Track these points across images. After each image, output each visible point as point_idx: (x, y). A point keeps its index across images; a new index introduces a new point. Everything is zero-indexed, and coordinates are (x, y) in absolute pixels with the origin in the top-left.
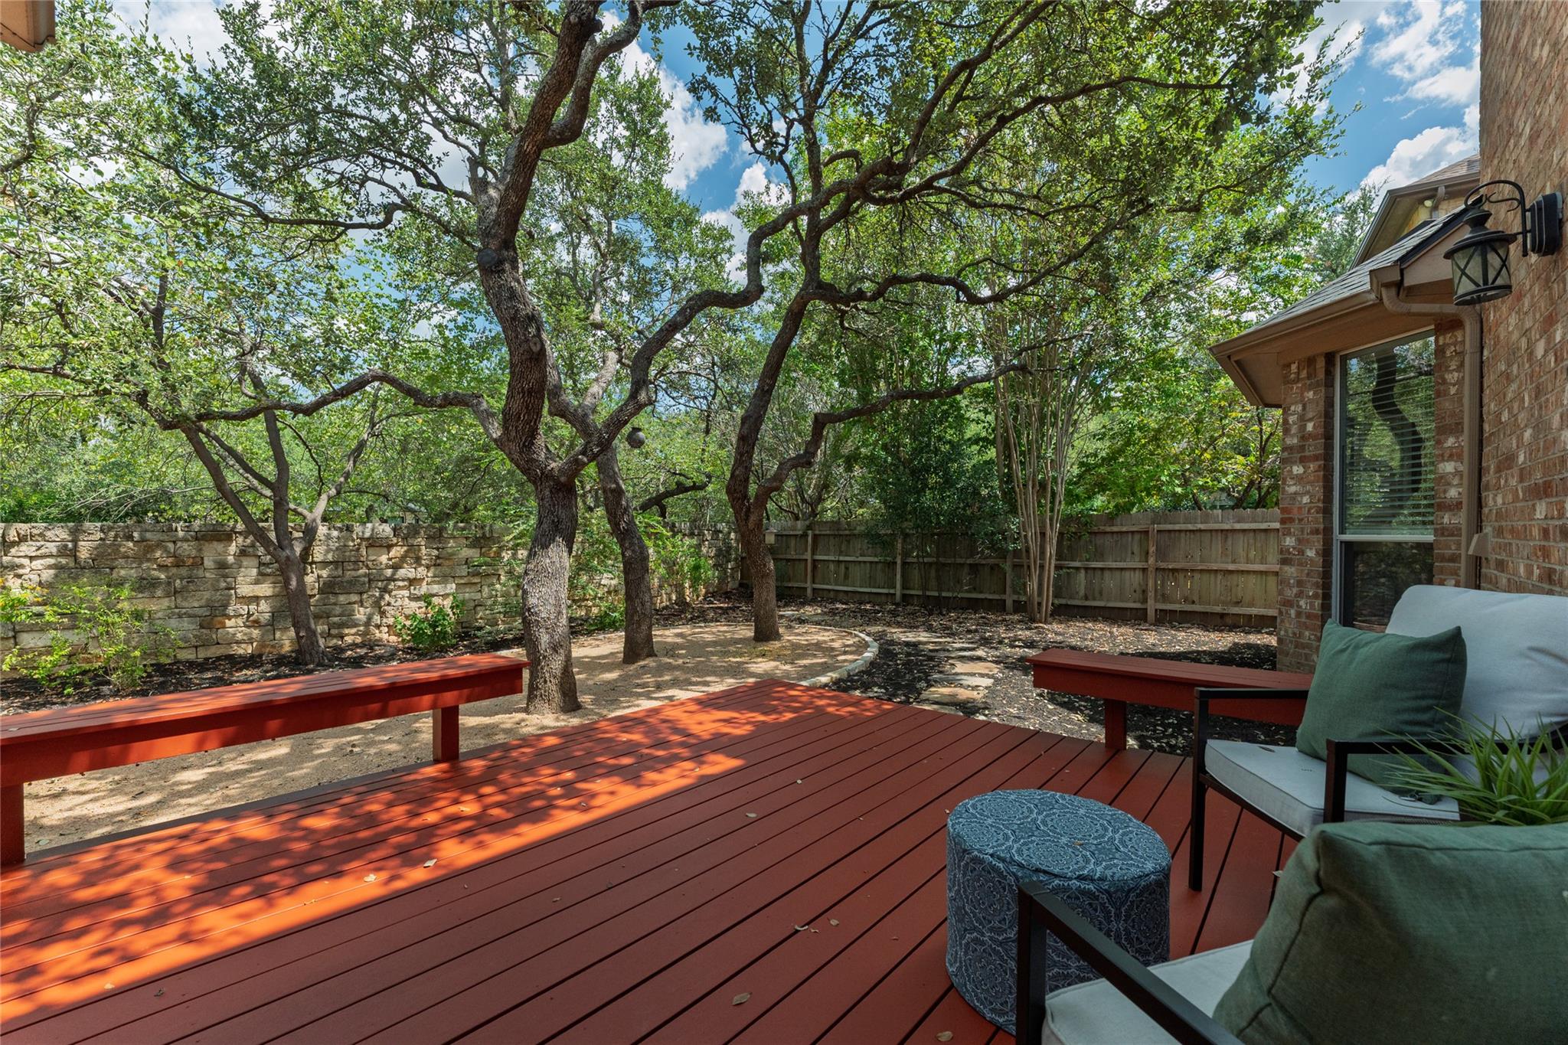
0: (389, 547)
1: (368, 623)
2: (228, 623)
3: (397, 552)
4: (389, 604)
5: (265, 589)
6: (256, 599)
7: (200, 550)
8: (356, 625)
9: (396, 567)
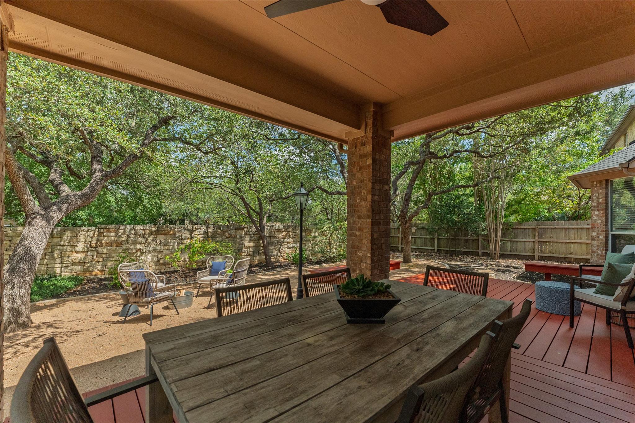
0: (282, 232)
1: (277, 255)
2: (243, 254)
3: (284, 233)
4: (282, 250)
5: (252, 244)
6: (249, 247)
7: (236, 233)
8: (274, 256)
9: (284, 238)
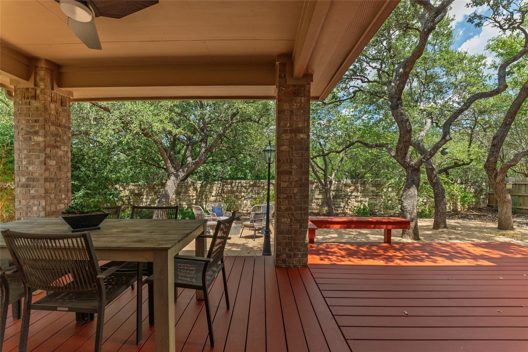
0: (350, 186)
1: (344, 208)
2: (313, 204)
3: (352, 188)
4: (350, 203)
5: (320, 197)
6: (318, 199)
8: (341, 208)
9: (352, 192)
